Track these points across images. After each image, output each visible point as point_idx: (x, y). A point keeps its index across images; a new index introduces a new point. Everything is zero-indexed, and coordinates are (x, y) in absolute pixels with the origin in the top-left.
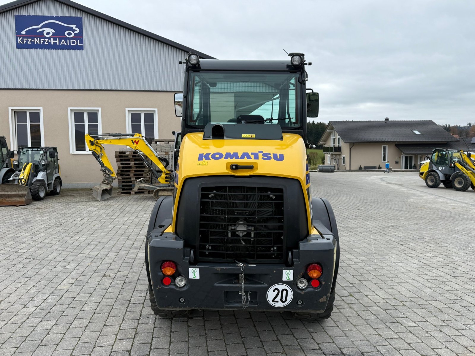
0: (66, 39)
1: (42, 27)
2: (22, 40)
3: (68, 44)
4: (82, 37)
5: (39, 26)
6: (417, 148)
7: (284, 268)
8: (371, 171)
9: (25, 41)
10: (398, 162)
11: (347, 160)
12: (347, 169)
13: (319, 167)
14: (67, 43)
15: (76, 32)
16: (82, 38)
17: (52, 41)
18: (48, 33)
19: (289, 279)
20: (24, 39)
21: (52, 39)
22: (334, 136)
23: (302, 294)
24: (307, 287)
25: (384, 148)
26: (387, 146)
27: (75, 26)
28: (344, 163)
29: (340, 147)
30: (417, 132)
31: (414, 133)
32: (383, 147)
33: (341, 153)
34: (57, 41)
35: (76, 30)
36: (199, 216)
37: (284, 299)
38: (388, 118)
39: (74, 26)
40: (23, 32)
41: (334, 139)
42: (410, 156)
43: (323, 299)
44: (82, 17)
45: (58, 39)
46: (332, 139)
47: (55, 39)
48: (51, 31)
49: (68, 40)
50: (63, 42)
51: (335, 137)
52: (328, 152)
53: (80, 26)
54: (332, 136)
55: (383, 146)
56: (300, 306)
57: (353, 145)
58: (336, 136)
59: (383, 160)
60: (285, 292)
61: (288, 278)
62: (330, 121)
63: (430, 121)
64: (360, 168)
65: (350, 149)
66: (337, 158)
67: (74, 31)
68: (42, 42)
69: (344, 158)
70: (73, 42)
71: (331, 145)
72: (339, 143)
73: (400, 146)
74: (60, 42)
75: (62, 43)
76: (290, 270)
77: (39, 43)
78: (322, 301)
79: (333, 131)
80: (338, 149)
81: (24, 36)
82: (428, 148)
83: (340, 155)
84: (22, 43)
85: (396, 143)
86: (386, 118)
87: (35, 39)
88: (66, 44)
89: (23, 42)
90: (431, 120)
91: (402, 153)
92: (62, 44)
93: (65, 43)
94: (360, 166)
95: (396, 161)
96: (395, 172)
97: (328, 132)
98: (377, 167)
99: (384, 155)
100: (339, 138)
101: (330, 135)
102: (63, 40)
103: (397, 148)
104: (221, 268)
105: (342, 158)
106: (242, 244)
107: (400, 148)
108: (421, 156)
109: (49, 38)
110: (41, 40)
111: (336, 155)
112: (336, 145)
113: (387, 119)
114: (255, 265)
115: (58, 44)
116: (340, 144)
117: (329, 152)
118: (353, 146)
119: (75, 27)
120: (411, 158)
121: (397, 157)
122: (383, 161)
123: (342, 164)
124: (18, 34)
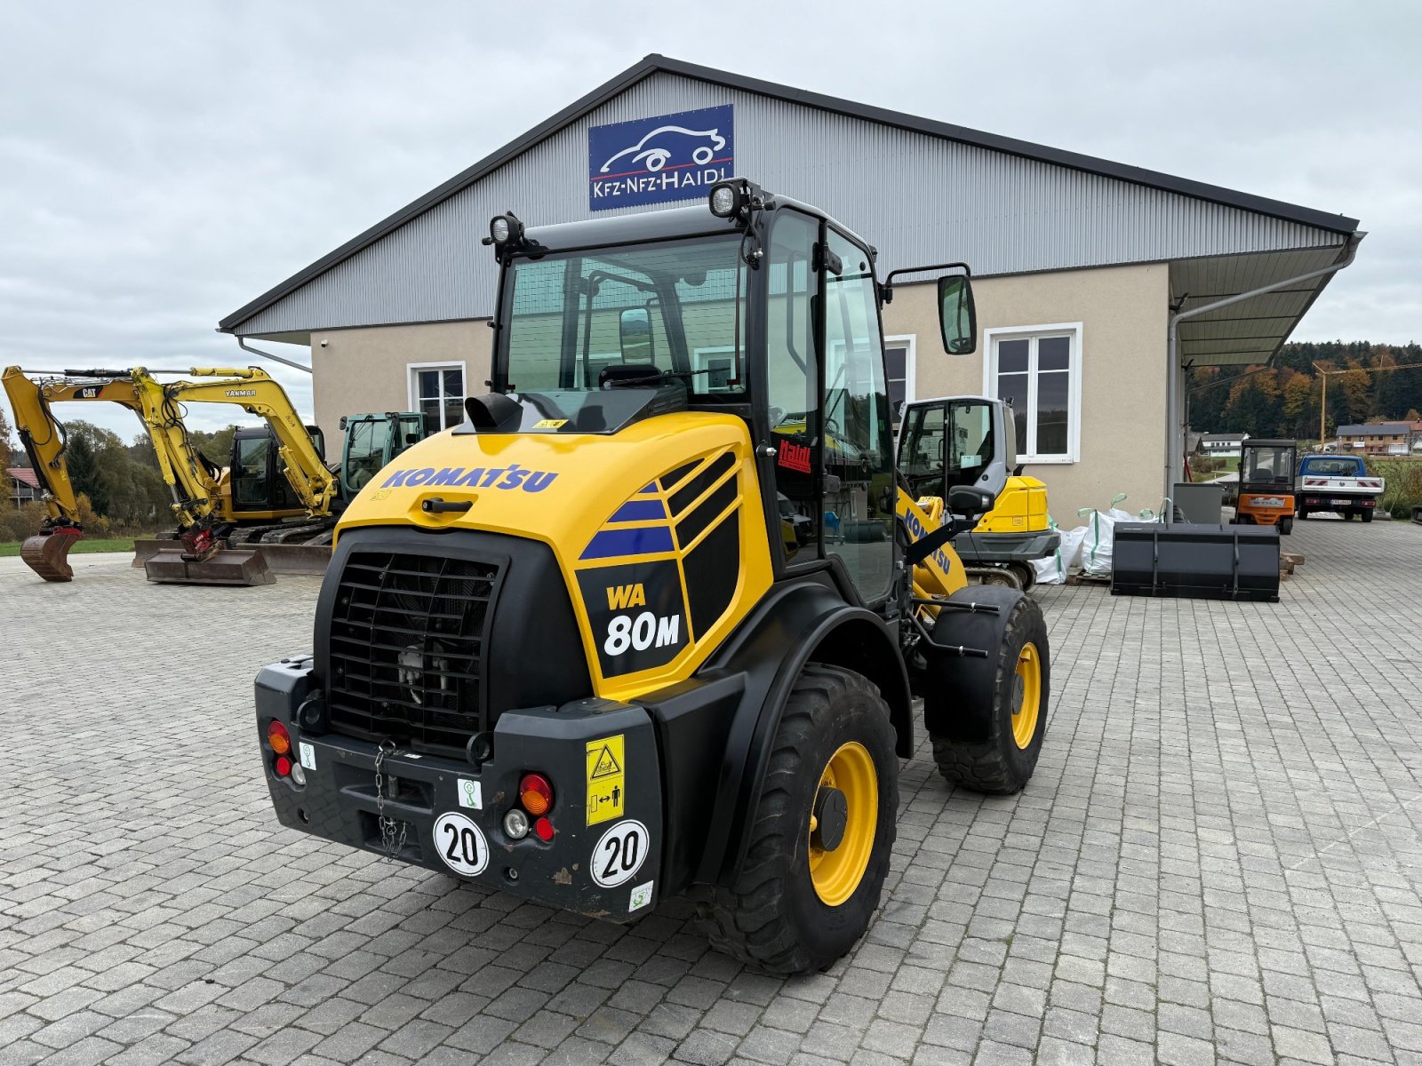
0: (695, 169)
1: (643, 149)
2: (602, 189)
3: (699, 183)
4: (730, 159)
5: (638, 148)
7: (459, 773)
9: (607, 190)
14: (696, 181)
15: (717, 148)
16: (732, 162)
17: (665, 181)
18: (656, 162)
19: (473, 804)
20: (606, 185)
21: (664, 175)
23: (509, 850)
24: (528, 835)
27: (716, 131)
34: (675, 180)
35: (718, 143)
36: (330, 623)
37: (471, 858)
39: (713, 134)
40: (605, 169)
43: (563, 877)
44: (732, 106)
45: (676, 174)
47: (670, 175)
48: (662, 154)
49: (699, 173)
50: (689, 180)
53: (727, 132)
56: (514, 884)
60: (468, 836)
61: (470, 803)
67: (712, 144)
68: (642, 186)
70: (711, 176)
74: (680, 181)
75: (685, 182)
76: (473, 779)
77: (636, 190)
78: (561, 882)
81: (607, 178)
84: (601, 195)
87: (629, 181)
88: (694, 184)
89: (603, 193)
92: (686, 185)
93: (692, 181)
102: (688, 174)
104: (346, 752)
106: (414, 701)
109: (658, 175)
110: (641, 181)
114: (418, 757)
115: (676, 186)
119: (717, 135)
124: (595, 174)
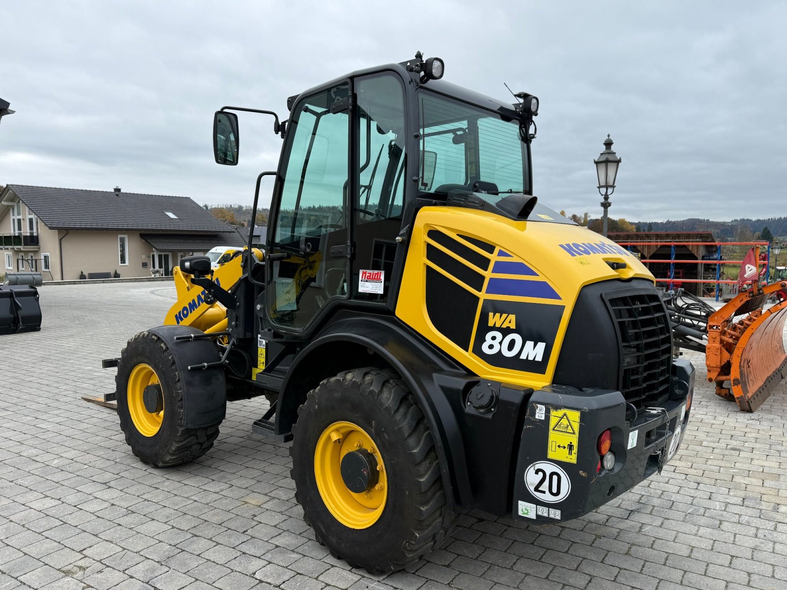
6: (176, 241)
8: (109, 281)
10: (146, 265)
11: (54, 261)
12: (54, 278)
13: (10, 277)
22: (19, 214)
25: (122, 240)
26: (126, 237)
28: (47, 267)
29: (37, 237)
30: (172, 215)
31: (167, 216)
32: (120, 238)
33: (39, 248)
38: (120, 188)
41: (19, 221)
42: (164, 255)
46: (14, 220)
51: (20, 217)
52: (9, 247)
54: (13, 215)
55: (119, 236)
57: (66, 233)
58: (24, 214)
59: (121, 260)
62: (9, 183)
63: (187, 198)
64: (82, 276)
65: (60, 241)
66: (30, 258)
69: (46, 257)
71: (12, 231)
72: (31, 228)
73: (148, 237)
79: (15, 204)
80: (33, 240)
82: (192, 241)
83: (36, 252)
85: (143, 232)
86: (115, 188)
90: (188, 196)
91: (154, 249)
94: (82, 273)
95: (143, 263)
96: (149, 281)
97: (3, 205)
98: (112, 273)
99: (123, 251)
100: (31, 221)
101: (9, 211)
103: (143, 240)
105: (43, 257)
107: (149, 241)
108: (182, 254)
111: (26, 252)
112: (26, 231)
113: (117, 190)
116: (35, 230)
117: (12, 247)
118: (65, 235)
120: (166, 257)
121: (144, 256)
122: (121, 263)
123: (43, 269)
